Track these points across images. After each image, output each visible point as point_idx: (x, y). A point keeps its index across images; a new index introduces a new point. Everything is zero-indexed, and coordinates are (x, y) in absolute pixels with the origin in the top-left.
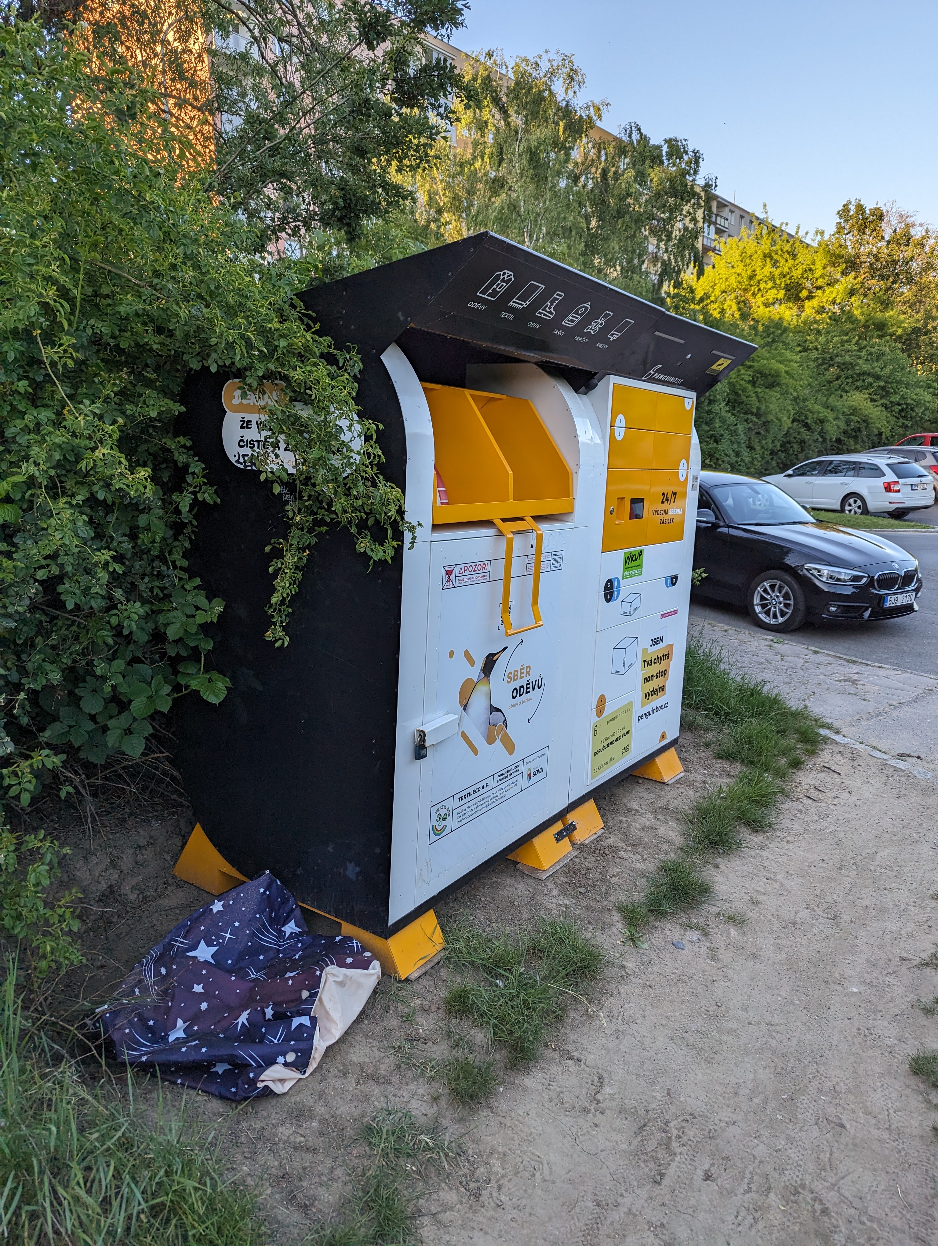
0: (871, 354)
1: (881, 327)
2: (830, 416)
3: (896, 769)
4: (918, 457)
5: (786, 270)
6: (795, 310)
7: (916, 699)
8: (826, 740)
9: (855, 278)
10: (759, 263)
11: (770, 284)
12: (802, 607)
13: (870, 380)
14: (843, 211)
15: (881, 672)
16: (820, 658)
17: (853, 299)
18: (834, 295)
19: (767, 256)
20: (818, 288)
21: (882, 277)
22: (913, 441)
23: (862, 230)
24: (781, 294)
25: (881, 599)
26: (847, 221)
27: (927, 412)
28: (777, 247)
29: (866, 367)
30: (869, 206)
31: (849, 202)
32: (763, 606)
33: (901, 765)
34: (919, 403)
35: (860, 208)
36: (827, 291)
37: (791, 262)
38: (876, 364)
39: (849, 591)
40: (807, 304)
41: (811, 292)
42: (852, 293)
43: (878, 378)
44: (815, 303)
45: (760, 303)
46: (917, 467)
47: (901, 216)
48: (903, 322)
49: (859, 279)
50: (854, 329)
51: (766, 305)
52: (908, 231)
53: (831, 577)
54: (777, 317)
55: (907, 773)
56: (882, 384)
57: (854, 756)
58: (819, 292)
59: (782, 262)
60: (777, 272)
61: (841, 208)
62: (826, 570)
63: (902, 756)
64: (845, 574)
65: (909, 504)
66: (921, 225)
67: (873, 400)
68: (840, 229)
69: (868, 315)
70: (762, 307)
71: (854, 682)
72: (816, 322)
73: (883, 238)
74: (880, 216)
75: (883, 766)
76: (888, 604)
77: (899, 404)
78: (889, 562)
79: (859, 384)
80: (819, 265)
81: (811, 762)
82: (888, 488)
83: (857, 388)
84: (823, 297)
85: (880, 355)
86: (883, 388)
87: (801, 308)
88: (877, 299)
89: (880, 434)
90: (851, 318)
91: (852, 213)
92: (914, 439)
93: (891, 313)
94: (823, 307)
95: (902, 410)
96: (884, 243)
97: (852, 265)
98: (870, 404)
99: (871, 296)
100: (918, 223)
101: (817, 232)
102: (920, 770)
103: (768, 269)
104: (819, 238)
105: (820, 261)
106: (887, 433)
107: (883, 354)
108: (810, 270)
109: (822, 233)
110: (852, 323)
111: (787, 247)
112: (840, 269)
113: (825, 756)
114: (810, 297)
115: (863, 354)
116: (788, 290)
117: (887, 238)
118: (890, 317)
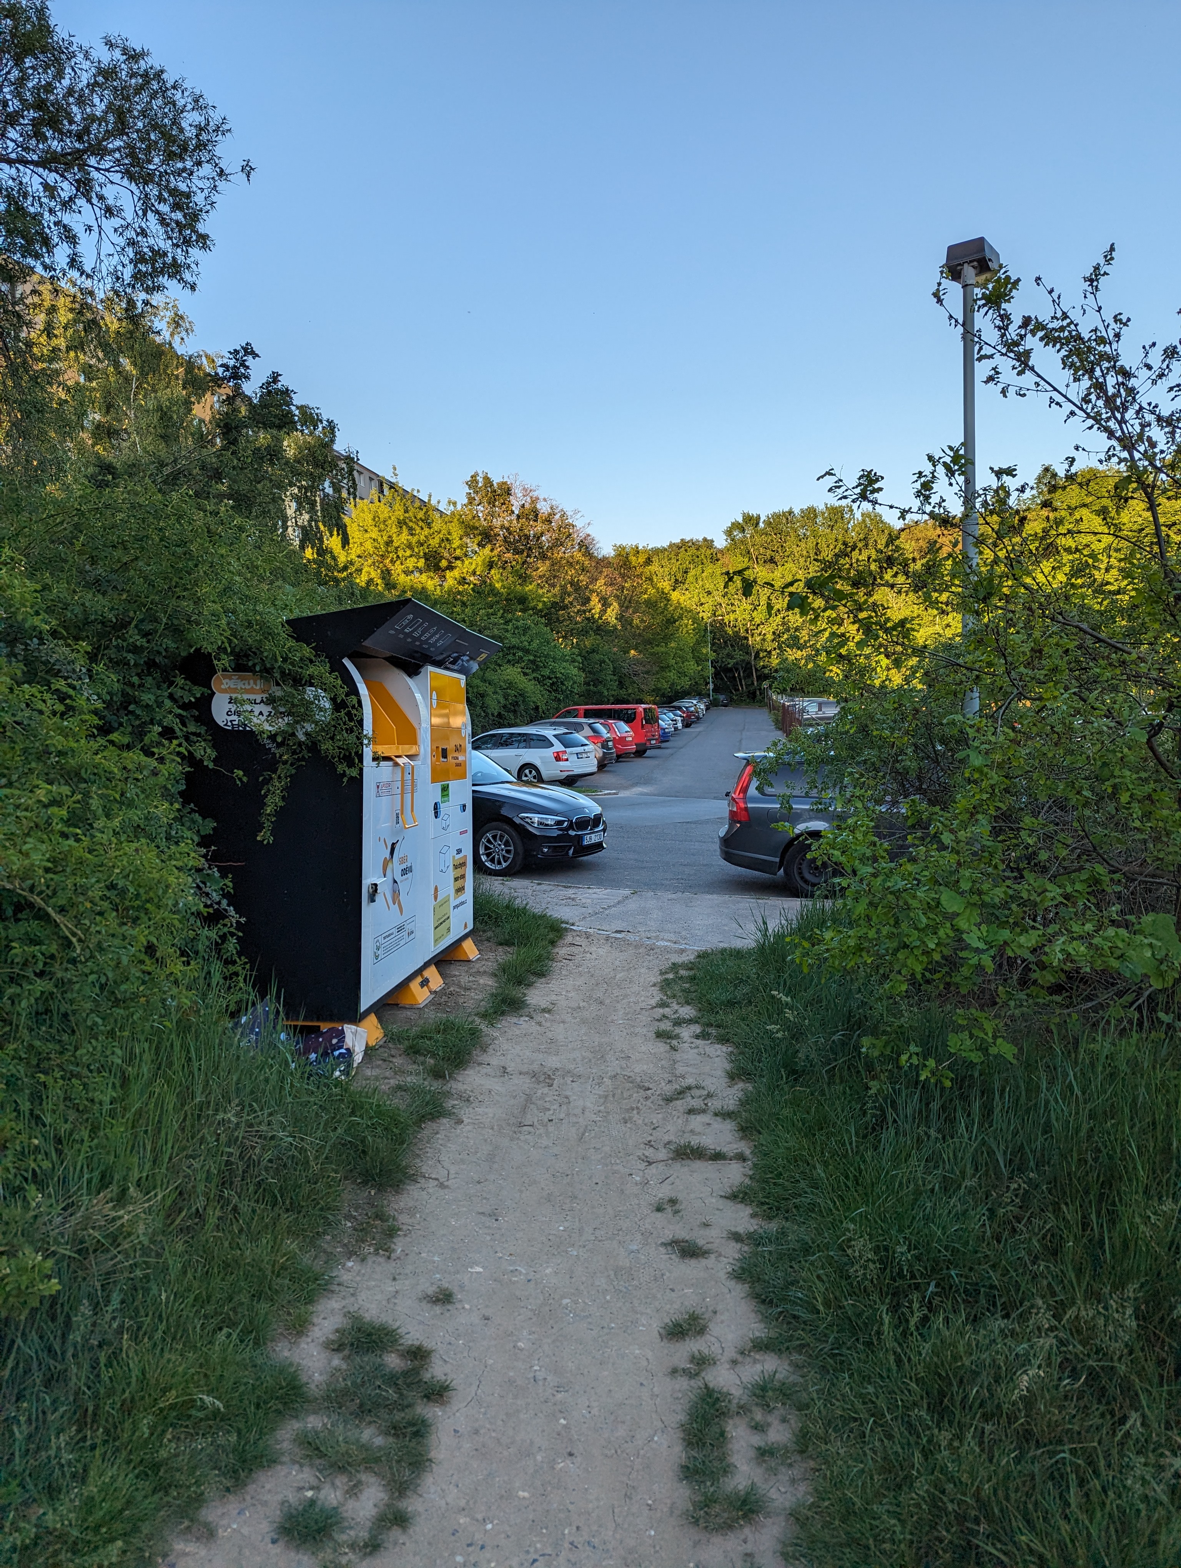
0: (517, 628)
1: (522, 600)
2: (490, 690)
3: (616, 938)
4: (578, 727)
5: (422, 538)
6: (437, 581)
7: (619, 903)
8: (566, 929)
9: (492, 550)
10: (394, 529)
11: (408, 553)
12: (521, 850)
13: (520, 654)
14: (472, 482)
15: (590, 891)
16: (544, 887)
17: (493, 572)
18: (473, 567)
19: (401, 523)
20: (457, 558)
21: (517, 552)
22: (568, 714)
23: (492, 503)
24: (421, 563)
25: (580, 838)
26: (476, 492)
27: (575, 686)
28: (411, 514)
29: (514, 641)
30: (496, 480)
31: (476, 475)
32: (488, 855)
33: (618, 935)
34: (567, 677)
35: (488, 481)
36: (467, 562)
37: (426, 531)
38: (523, 638)
39: (555, 833)
40: (448, 574)
41: (450, 562)
42: (491, 565)
43: (527, 652)
44: (456, 573)
45: (399, 571)
46: (579, 737)
47: (525, 489)
48: (542, 596)
49: (496, 552)
50: (498, 602)
51: (407, 573)
52: (535, 507)
53: (541, 824)
54: (420, 586)
55: (624, 939)
56: (532, 658)
57: (588, 936)
58: (458, 563)
59: (418, 530)
60: (414, 540)
61: (469, 479)
62: (536, 818)
63: (617, 932)
64: (551, 820)
65: (577, 771)
66: (545, 500)
67: (525, 674)
68: (471, 501)
69: (509, 588)
70: (403, 576)
71: (573, 899)
72: (459, 593)
73: (513, 512)
74: (506, 490)
75: (607, 938)
76: (585, 843)
77: (550, 679)
78: (581, 809)
79: (510, 657)
80: (455, 536)
81: (560, 943)
82: (558, 758)
83: (509, 661)
84: (463, 568)
85: (526, 629)
86: (533, 662)
87: (443, 578)
88: (515, 573)
89: (537, 708)
90: (493, 591)
91: (480, 485)
92: (569, 712)
93: (530, 587)
94: (464, 578)
95: (552, 684)
96: (514, 517)
97: (487, 537)
98: (523, 678)
99: (509, 569)
100: (541, 497)
101: (449, 502)
102: (631, 937)
103: (405, 536)
104: (452, 507)
105: (456, 532)
106: (543, 707)
107: (529, 628)
108: (448, 540)
109: (455, 504)
110: (495, 595)
111: (421, 515)
112: (476, 542)
113: (569, 939)
114: (450, 568)
115: (509, 627)
116: (427, 559)
117: (517, 512)
118: (530, 591)
